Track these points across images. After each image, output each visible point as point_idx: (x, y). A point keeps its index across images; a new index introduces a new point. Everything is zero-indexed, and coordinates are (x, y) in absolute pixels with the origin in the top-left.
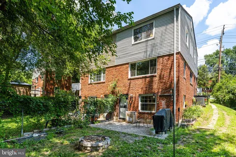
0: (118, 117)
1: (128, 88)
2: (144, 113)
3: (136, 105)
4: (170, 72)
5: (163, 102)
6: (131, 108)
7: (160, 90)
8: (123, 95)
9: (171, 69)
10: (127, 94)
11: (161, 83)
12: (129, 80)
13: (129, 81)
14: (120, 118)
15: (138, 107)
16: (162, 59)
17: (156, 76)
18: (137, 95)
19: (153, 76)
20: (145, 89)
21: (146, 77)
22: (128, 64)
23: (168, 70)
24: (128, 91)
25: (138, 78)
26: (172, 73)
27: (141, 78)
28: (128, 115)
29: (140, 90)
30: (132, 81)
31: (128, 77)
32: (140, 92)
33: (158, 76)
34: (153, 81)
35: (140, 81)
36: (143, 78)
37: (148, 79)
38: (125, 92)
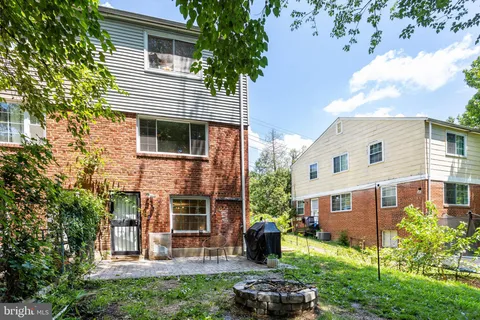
0: (110, 252)
1: (136, 176)
2: (185, 236)
3: (162, 219)
4: (233, 157)
5: (224, 213)
6: (151, 226)
7: (216, 190)
8: (123, 194)
9: (234, 153)
10: (136, 194)
11: (219, 175)
12: (138, 157)
13: (140, 161)
14: (115, 253)
15: (168, 223)
16: (216, 129)
17: (207, 161)
18: (166, 195)
19: (202, 160)
20: (183, 184)
21: (184, 159)
22: (133, 115)
23: (230, 155)
24: (139, 185)
25: (167, 159)
26: (237, 160)
27: (173, 159)
28: (156, 241)
29: (173, 185)
30: (150, 161)
31: (135, 150)
32: (173, 189)
33: (211, 160)
34: (201, 170)
35: (170, 166)
36: (177, 159)
37: (188, 165)
38: (130, 188)
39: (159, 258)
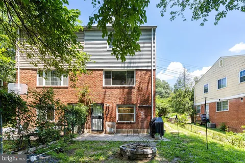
0: (91, 130)
1: (102, 97)
2: (123, 123)
3: (113, 116)
4: (148, 85)
5: (142, 113)
6: (108, 119)
7: (139, 102)
8: (97, 104)
9: (148, 83)
10: (102, 104)
11: (140, 94)
12: (103, 88)
13: (104, 90)
14: (93, 131)
15: (116, 117)
16: (140, 72)
17: (134, 88)
18: (115, 105)
19: (132, 88)
20: (123, 99)
21: (124, 88)
22: (102, 70)
23: (146, 84)
24: (103, 101)
25: (116, 88)
26: (150, 87)
27: (118, 88)
28: (109, 126)
29: (118, 100)
30: (108, 90)
31: (102, 85)
32: (118, 102)
33: (136, 88)
34: (131, 92)
35: (118, 91)
36: (121, 88)
37: (126, 90)
38: (100, 102)
39: (110, 133)
